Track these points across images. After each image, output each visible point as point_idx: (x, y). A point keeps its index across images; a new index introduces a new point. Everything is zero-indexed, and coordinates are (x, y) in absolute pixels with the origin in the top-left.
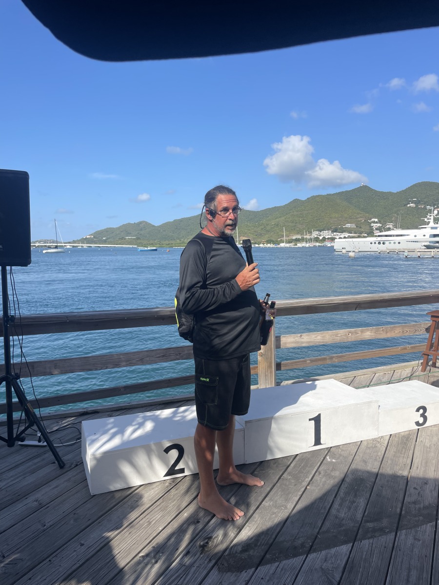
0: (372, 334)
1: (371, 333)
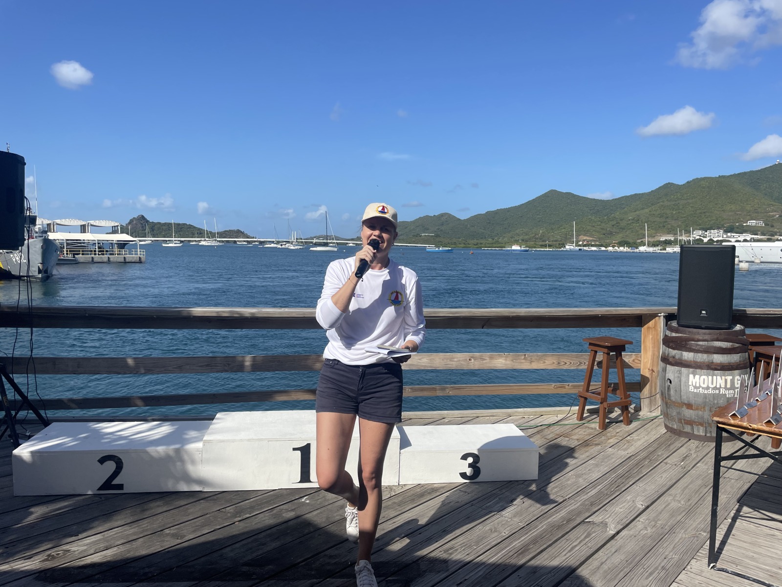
0: (508, 362)
1: (506, 360)
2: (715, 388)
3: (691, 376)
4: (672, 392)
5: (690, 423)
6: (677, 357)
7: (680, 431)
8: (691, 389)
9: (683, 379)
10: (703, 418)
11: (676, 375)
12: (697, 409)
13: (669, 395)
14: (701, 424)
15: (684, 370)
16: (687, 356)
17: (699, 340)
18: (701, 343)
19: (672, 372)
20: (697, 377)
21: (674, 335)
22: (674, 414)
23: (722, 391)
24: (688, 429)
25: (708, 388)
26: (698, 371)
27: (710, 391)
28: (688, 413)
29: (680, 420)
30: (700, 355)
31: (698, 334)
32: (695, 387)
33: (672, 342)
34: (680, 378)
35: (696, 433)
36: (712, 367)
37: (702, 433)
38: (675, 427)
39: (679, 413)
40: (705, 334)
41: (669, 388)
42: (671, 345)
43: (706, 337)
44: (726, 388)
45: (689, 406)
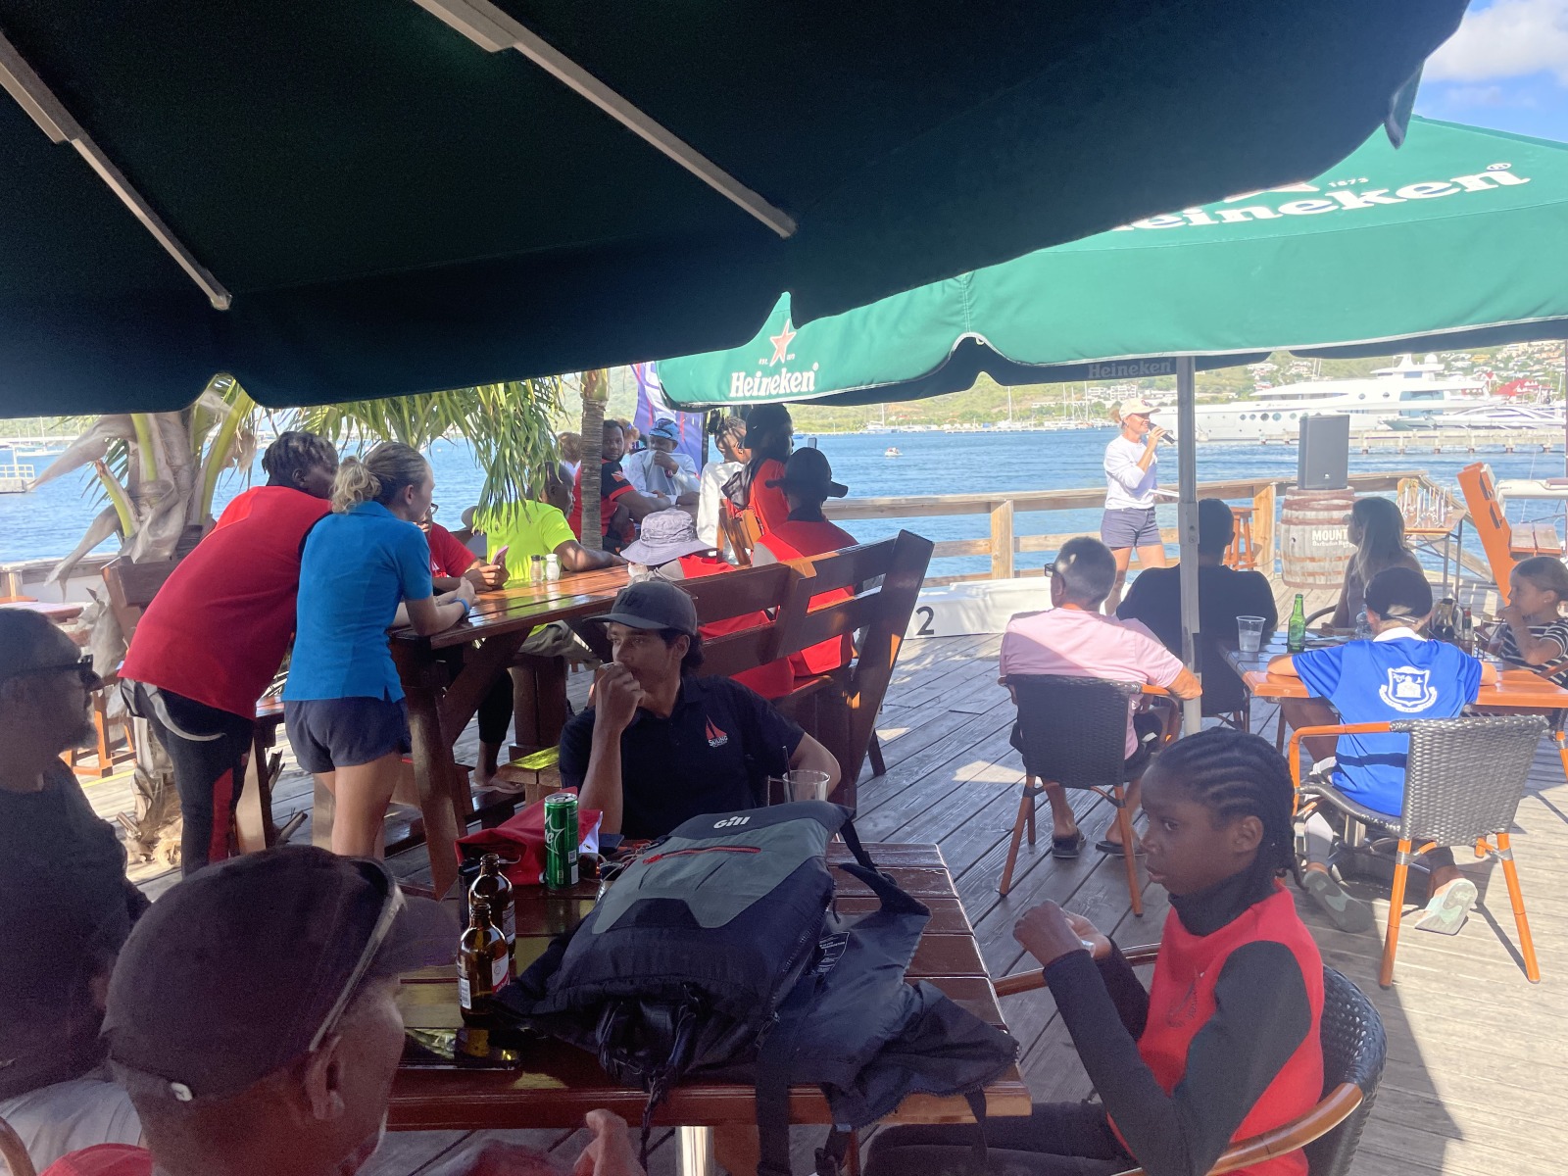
2: (1334, 541)
3: (1314, 532)
4: (1296, 549)
5: (1312, 574)
6: (1300, 517)
7: (1304, 584)
8: (1315, 543)
9: (1307, 536)
10: (1324, 568)
11: (1301, 533)
12: (1319, 561)
13: (1293, 553)
14: (1323, 574)
15: (1307, 528)
16: (1310, 515)
17: (1320, 500)
18: (1322, 502)
19: (1295, 531)
20: (1320, 532)
21: (1296, 498)
22: (1298, 569)
23: (1340, 543)
24: (1310, 580)
25: (1329, 541)
26: (1320, 526)
27: (1331, 544)
28: (1310, 566)
29: (1303, 574)
30: (1322, 513)
31: (1320, 494)
32: (1318, 542)
33: (1296, 504)
34: (1303, 536)
35: (1318, 582)
36: (1331, 522)
37: (1323, 582)
38: (1298, 581)
39: (1303, 568)
40: (1325, 494)
41: (1293, 546)
42: (1294, 507)
43: (1327, 497)
44: (1343, 540)
45: (1312, 559)
